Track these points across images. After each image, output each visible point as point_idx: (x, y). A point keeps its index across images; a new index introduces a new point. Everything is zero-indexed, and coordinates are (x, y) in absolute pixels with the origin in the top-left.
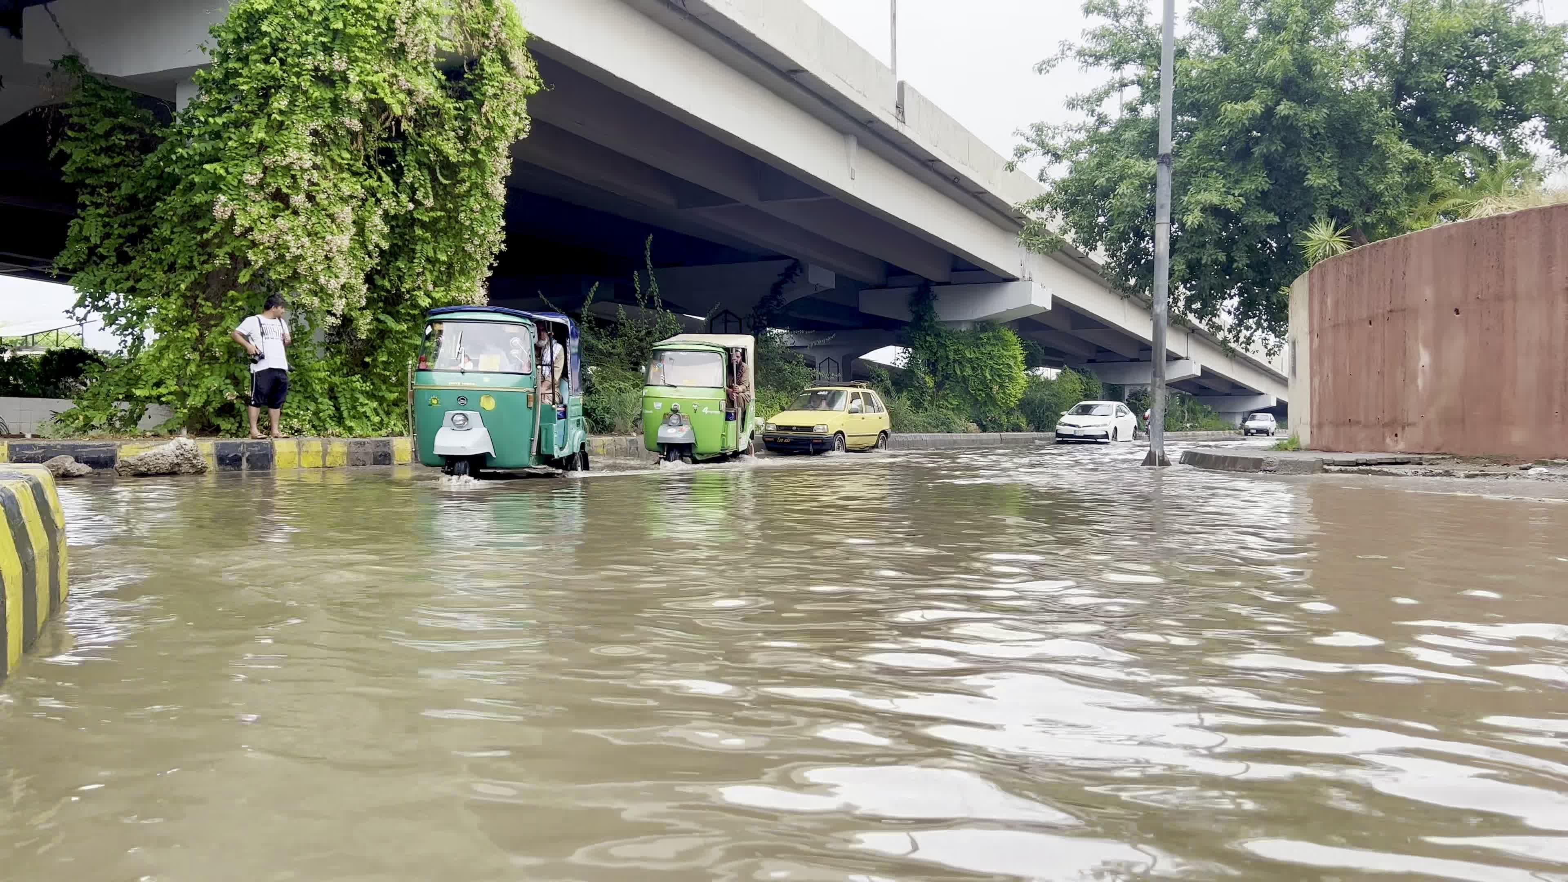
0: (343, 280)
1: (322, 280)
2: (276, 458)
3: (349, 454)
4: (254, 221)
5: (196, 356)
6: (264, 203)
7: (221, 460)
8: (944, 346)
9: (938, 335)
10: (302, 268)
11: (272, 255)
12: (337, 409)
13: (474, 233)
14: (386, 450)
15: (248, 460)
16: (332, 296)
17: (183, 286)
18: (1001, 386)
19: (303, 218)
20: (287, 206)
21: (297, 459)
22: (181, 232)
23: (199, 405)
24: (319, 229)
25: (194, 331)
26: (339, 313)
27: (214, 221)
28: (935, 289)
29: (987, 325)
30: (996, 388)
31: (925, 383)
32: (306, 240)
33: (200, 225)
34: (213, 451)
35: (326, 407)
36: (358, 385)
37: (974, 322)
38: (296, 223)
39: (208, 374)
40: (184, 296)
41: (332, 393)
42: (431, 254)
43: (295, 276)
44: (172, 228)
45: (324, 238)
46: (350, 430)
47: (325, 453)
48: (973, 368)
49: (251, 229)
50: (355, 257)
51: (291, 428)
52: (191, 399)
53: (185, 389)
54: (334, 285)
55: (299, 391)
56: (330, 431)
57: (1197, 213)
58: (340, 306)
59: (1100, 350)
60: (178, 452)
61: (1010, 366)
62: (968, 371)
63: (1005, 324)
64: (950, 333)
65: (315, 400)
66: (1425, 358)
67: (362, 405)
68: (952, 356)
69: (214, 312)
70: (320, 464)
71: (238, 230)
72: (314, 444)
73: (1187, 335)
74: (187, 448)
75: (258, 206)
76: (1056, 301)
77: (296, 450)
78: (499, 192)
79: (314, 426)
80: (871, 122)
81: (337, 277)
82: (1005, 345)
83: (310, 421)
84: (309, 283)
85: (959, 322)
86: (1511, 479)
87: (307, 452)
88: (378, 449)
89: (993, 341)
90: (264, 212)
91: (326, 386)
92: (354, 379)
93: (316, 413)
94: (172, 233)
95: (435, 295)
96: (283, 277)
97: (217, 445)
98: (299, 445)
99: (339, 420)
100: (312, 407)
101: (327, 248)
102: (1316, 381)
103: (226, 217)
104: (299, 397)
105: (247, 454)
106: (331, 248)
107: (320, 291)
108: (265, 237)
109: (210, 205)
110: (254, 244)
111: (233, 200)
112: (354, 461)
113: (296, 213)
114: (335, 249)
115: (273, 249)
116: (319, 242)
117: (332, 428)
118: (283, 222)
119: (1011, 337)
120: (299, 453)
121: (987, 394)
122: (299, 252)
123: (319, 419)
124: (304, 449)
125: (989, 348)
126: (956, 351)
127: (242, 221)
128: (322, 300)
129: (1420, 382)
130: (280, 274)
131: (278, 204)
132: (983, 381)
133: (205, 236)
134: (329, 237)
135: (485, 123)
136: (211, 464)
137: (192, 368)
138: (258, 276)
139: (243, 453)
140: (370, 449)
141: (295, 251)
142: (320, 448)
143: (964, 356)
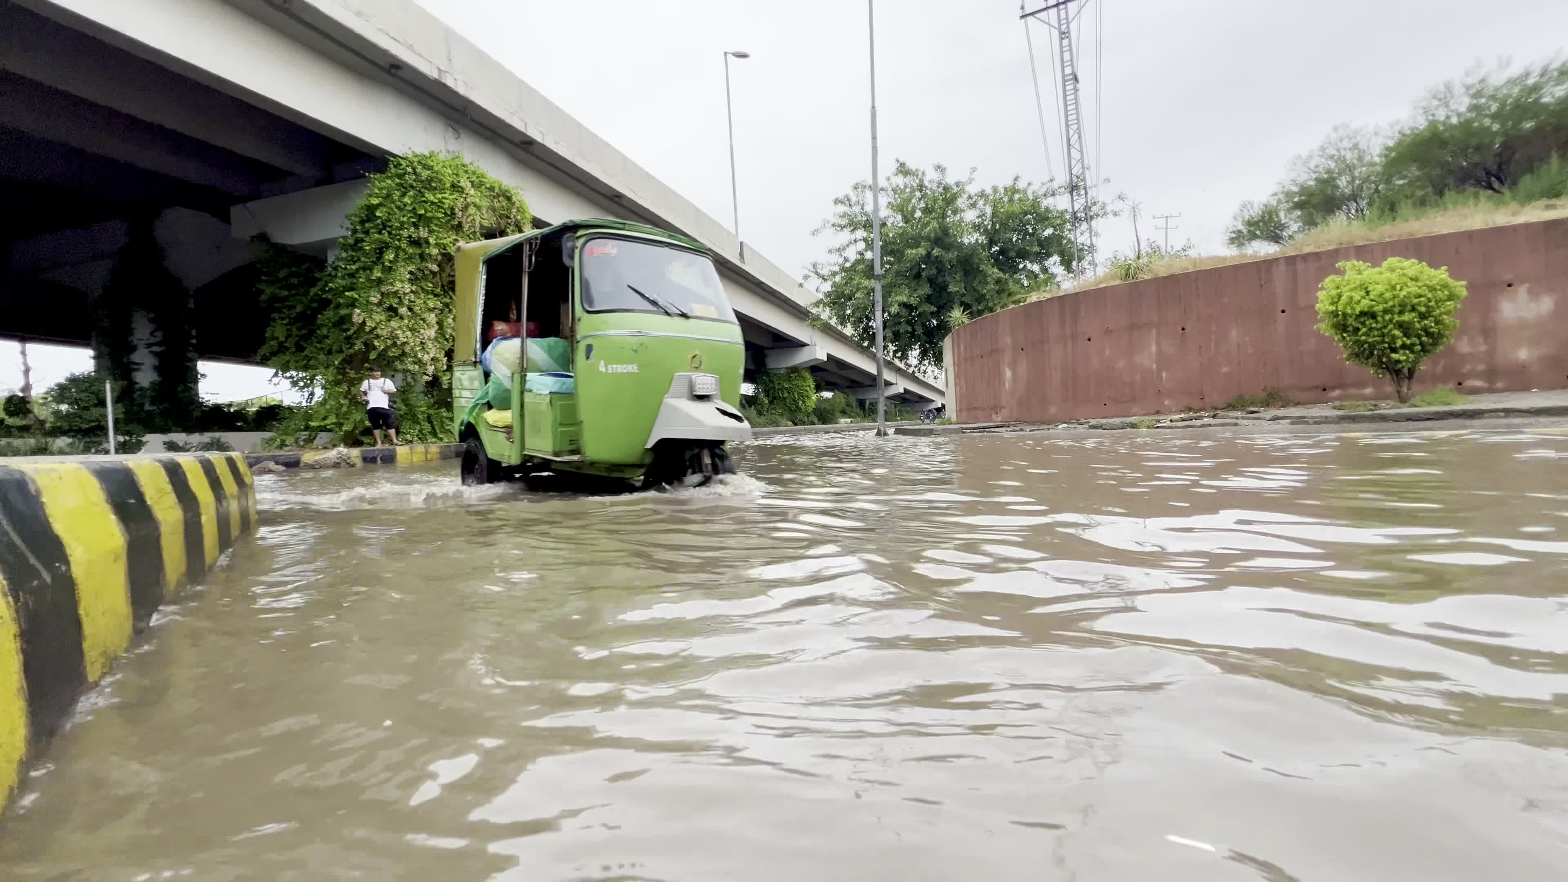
0: (432, 355)
1: (420, 355)
2: (398, 457)
3: (441, 453)
4: (377, 323)
5: (346, 402)
6: (383, 313)
7: (365, 459)
8: (772, 382)
9: (769, 376)
10: (407, 349)
11: (389, 342)
12: (433, 428)
15: (381, 459)
16: (426, 364)
17: (336, 362)
18: (804, 402)
19: (406, 321)
20: (397, 314)
21: (410, 457)
22: (334, 332)
23: (350, 429)
24: (416, 327)
25: (344, 388)
26: (430, 374)
27: (353, 324)
28: (766, 351)
29: (795, 369)
30: (801, 403)
31: (764, 401)
32: (409, 333)
33: (345, 327)
34: (360, 455)
35: (426, 427)
36: (444, 414)
37: (787, 368)
38: (402, 324)
39: (354, 412)
40: (338, 368)
41: (429, 419)
43: (404, 354)
44: (328, 329)
45: (419, 332)
46: (441, 439)
47: (426, 453)
48: (788, 393)
49: (375, 328)
50: (439, 342)
51: (406, 440)
52: (345, 426)
53: (341, 421)
54: (426, 357)
56: (429, 441)
57: (896, 306)
58: (431, 369)
59: (853, 381)
60: (338, 456)
61: (807, 391)
62: (786, 395)
63: (804, 369)
64: (775, 374)
65: (419, 424)
66: (1008, 374)
67: (448, 425)
68: (777, 387)
69: (356, 376)
70: (424, 459)
71: (367, 329)
72: (420, 448)
73: (896, 372)
74: (344, 453)
75: (379, 315)
76: (829, 356)
77: (409, 452)
79: (420, 439)
81: (428, 353)
82: (804, 379)
83: (417, 436)
84: (412, 357)
85: (780, 369)
86: (1051, 431)
87: (416, 452)
88: (458, 449)
89: (798, 378)
90: (383, 318)
91: (426, 416)
93: (421, 431)
94: (328, 332)
96: (396, 355)
97: (362, 451)
98: (411, 449)
99: (434, 434)
100: (418, 427)
101: (422, 337)
102: (958, 389)
103: (360, 321)
104: (410, 422)
105: (381, 455)
106: (424, 337)
107: (419, 362)
108: (384, 333)
109: (350, 316)
110: (378, 337)
111: (364, 312)
112: (445, 457)
113: (402, 318)
114: (426, 338)
115: (389, 339)
116: (417, 334)
117: (430, 439)
118: (394, 324)
119: (808, 375)
120: (411, 454)
121: (797, 406)
122: (405, 340)
123: (423, 434)
124: (414, 451)
125: (796, 382)
126: (779, 384)
127: (370, 324)
128: (420, 367)
129: (1007, 386)
130: (394, 353)
131: (392, 313)
132: (794, 400)
133: (348, 333)
134: (422, 331)
136: (359, 463)
137: (345, 409)
138: (382, 355)
139: (378, 456)
140: (453, 449)
141: (403, 339)
142: (424, 450)
143: (783, 386)
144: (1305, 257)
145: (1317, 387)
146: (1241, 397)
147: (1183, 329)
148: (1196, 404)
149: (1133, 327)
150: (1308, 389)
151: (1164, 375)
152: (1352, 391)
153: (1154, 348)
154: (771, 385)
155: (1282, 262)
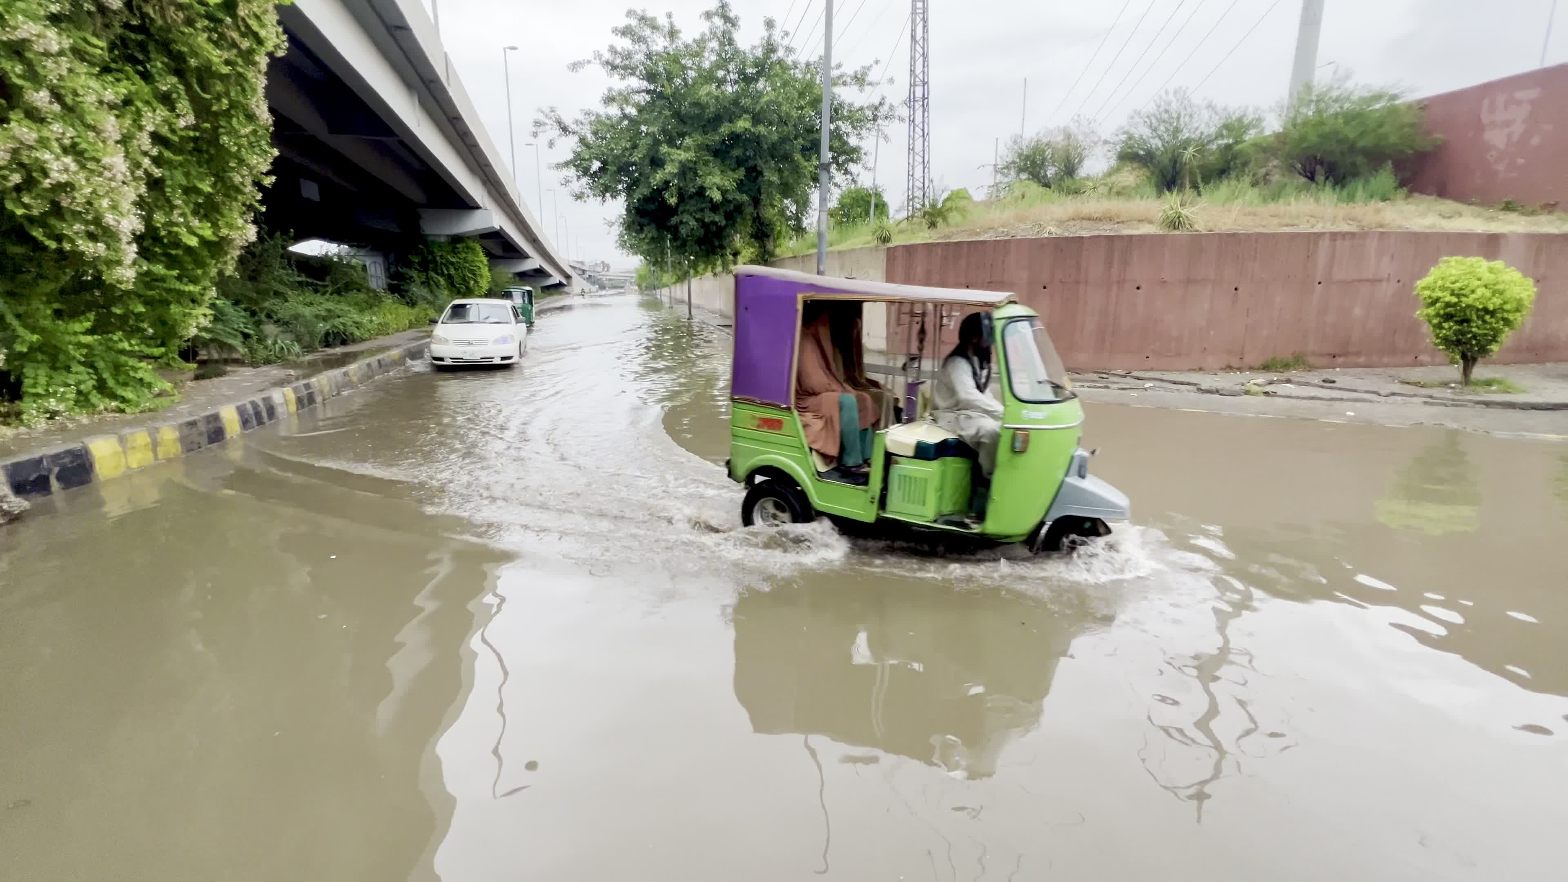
1: (110, 221)
2: (97, 466)
3: (182, 439)
7: (20, 487)
8: (432, 253)
9: (427, 245)
10: (71, 201)
12: (100, 377)
13: (241, 162)
14: (218, 425)
15: (59, 478)
18: (476, 282)
19: (53, 127)
20: (13, 105)
21: (123, 460)
24: (83, 145)
26: (132, 264)
29: (457, 239)
30: (472, 282)
32: (68, 160)
35: (86, 377)
36: (125, 345)
37: (448, 236)
38: (44, 133)
41: (89, 359)
42: (184, 182)
43: (57, 210)
45: (96, 160)
46: (131, 402)
47: (155, 445)
48: (455, 268)
51: (47, 411)
54: (121, 226)
55: (43, 361)
56: (101, 407)
58: (131, 254)
61: (479, 268)
62: (453, 271)
63: (471, 239)
64: (433, 242)
65: (68, 370)
67: (133, 369)
68: (438, 258)
70: (152, 459)
72: (141, 437)
77: (120, 449)
78: (265, 116)
80: (432, 81)
82: (473, 250)
84: (87, 223)
85: (440, 236)
87: (133, 448)
88: (211, 426)
89: (466, 250)
91: (84, 351)
92: (115, 338)
93: (74, 386)
95: (201, 232)
96: (35, 212)
97: (5, 468)
98: (122, 440)
100: (71, 379)
101: (109, 175)
104: (43, 369)
105: (56, 470)
106: (115, 175)
107: (103, 235)
112: (189, 446)
113: (39, 118)
114: (119, 177)
116: (91, 165)
117: (102, 403)
118: (21, 130)
119: (478, 248)
120: (125, 453)
121: (467, 287)
122: (63, 178)
124: (129, 445)
125: (464, 255)
126: (440, 256)
128: (106, 247)
130: (26, 206)
132: (463, 278)
134: (106, 160)
135: (243, 29)
139: (50, 470)
140: (202, 427)
141: (57, 176)
142: (149, 440)
143: (448, 261)
144: (1344, 235)
145: (1330, 354)
146: (1273, 359)
147: (1236, 289)
148: (1235, 363)
149: (1189, 282)
150: (1321, 355)
151: (1212, 333)
152: (1352, 359)
153: (1206, 306)
154: (430, 257)
155: (1327, 237)
